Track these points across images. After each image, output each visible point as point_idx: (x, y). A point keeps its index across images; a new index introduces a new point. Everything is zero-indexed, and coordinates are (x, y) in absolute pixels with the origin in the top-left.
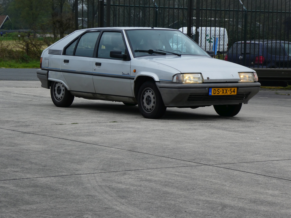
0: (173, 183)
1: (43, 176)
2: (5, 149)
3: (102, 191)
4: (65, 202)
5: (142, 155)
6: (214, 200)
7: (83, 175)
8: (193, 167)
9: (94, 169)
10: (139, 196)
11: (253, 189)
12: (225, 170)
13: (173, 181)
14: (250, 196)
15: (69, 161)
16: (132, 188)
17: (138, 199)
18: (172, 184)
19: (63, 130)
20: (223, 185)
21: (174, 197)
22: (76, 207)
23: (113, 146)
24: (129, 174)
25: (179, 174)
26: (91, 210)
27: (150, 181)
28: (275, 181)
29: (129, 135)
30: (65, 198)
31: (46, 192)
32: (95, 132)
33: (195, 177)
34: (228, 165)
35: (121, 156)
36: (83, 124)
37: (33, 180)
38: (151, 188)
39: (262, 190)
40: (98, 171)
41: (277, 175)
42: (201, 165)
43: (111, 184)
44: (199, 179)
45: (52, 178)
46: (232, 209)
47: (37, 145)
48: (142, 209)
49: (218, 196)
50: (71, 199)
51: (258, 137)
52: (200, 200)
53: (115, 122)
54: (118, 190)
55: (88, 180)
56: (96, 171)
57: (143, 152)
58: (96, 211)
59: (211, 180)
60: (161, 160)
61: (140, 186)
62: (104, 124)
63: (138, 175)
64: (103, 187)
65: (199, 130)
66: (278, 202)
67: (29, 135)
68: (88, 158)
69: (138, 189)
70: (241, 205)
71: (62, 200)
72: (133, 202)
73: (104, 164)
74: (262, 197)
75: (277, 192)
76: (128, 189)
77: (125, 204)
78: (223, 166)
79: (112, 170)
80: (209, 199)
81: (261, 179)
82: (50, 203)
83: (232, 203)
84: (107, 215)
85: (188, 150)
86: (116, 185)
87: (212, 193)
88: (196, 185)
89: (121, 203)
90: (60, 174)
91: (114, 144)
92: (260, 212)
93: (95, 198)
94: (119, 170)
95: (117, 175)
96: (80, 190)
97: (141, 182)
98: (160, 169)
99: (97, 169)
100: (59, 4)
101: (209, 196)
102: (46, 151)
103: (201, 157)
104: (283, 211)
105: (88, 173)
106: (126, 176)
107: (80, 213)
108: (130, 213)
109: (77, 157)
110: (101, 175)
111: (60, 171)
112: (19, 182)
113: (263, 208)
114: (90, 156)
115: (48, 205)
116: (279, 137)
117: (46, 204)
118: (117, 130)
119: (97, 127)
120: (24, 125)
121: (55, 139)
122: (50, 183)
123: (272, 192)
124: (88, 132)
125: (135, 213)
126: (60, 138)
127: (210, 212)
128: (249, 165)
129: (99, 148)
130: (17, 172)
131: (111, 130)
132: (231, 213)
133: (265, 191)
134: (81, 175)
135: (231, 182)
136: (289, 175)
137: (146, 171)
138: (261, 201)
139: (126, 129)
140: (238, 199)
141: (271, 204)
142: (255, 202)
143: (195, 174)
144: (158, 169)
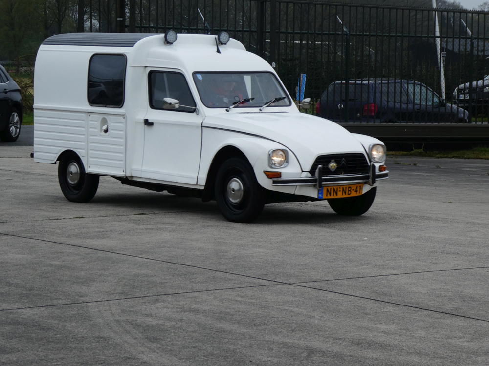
0: (232, 315)
1: (27, 307)
3: (120, 329)
4: (62, 349)
5: (185, 269)
6: (296, 341)
7: (90, 304)
8: (264, 287)
9: (109, 293)
10: (179, 337)
11: (356, 323)
12: (314, 292)
13: (233, 310)
14: (351, 335)
15: (70, 280)
16: (168, 324)
17: (178, 342)
18: (230, 317)
20: (310, 317)
21: (234, 338)
22: (79, 357)
23: (139, 254)
24: (164, 301)
25: (242, 299)
26: (102, 362)
27: (196, 311)
28: (390, 308)
29: (165, 236)
30: (61, 342)
31: (32, 333)
32: (111, 231)
33: (267, 305)
34: (319, 283)
35: (151, 270)
36: (91, 218)
38: (198, 324)
39: (370, 325)
40: (115, 297)
41: (394, 299)
42: (276, 283)
43: (135, 319)
44: (273, 307)
45: (42, 309)
46: (323, 356)
47: (18, 254)
48: (183, 358)
49: (302, 334)
50: (70, 344)
51: (366, 236)
52: (274, 342)
53: (143, 214)
54: (145, 328)
55: (99, 311)
56: (112, 297)
57: (186, 264)
59: (291, 309)
60: (214, 277)
61: (181, 320)
62: (125, 218)
63: (178, 303)
64: (122, 323)
66: (394, 344)
67: (5, 237)
68: (100, 275)
69: (177, 326)
70: (337, 349)
71: (56, 345)
72: (169, 348)
73: (124, 284)
74: (370, 336)
75: (392, 327)
76: (162, 325)
77: (157, 351)
78: (311, 284)
79: (137, 295)
80: (287, 340)
81: (369, 305)
82: (38, 351)
83: (324, 347)
85: (256, 259)
86: (142, 320)
87: (293, 331)
88: (268, 318)
90: (55, 302)
91: (141, 251)
92: (367, 361)
93: (110, 342)
94: (148, 295)
95: (145, 303)
96: (85, 329)
97: (183, 313)
98: (212, 292)
99: (113, 294)
100: (56, 20)
101: (288, 336)
102: (33, 264)
103: (277, 270)
104: (402, 358)
105: (99, 299)
106: (159, 305)
109: (83, 273)
110: (119, 303)
111: (55, 297)
113: (370, 354)
114: (103, 272)
115: (35, 354)
116: (398, 236)
117: (32, 352)
119: (114, 223)
121: (47, 244)
122: (39, 317)
123: (385, 327)
124: (100, 232)
126: (56, 241)
127: (289, 362)
128: (350, 282)
129: (117, 259)
131: (137, 227)
132: (321, 362)
133: (374, 326)
134: (88, 304)
135: (322, 311)
136: (412, 299)
137: (190, 295)
138: (368, 343)
139: (160, 226)
140: (333, 340)
141: (383, 347)
142: (358, 343)
143: (267, 300)
144: (210, 292)
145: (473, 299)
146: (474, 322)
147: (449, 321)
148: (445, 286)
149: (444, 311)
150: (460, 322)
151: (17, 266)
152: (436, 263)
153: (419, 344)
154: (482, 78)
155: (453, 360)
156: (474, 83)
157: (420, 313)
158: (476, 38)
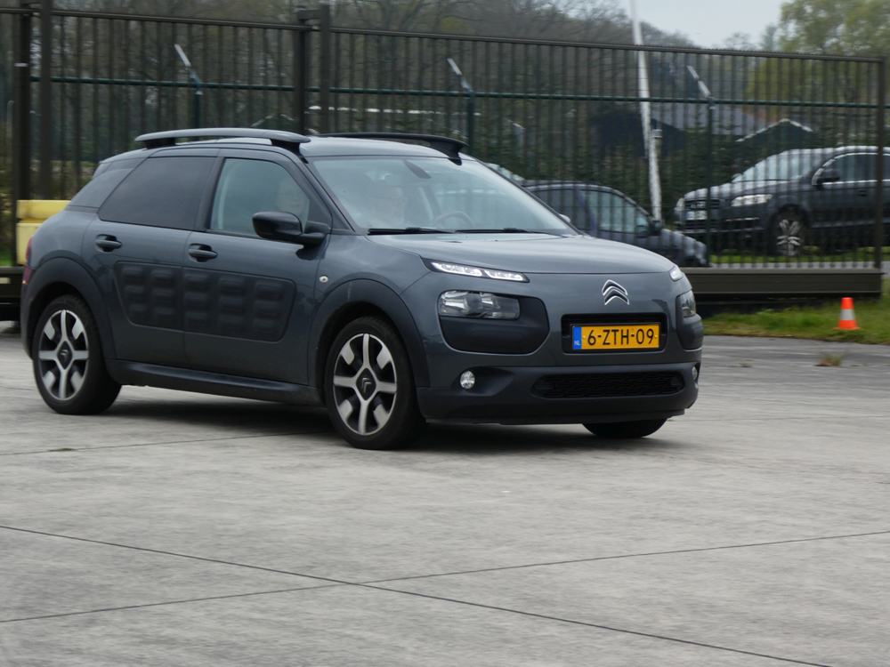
0: (243, 648)
5: (149, 558)
8: (307, 592)
11: (485, 660)
13: (244, 639)
18: (239, 652)
20: (398, 649)
23: (56, 530)
24: (106, 623)
25: (263, 616)
27: (170, 642)
28: (553, 629)
29: (111, 493)
33: (312, 626)
34: (414, 581)
35: (82, 562)
41: (560, 611)
42: (331, 583)
44: (323, 630)
51: (507, 488)
53: (65, 450)
57: (151, 547)
59: (359, 633)
60: (207, 574)
62: (30, 457)
63: (134, 626)
73: (27, 590)
78: (400, 584)
79: (54, 611)
81: (512, 623)
85: (292, 537)
88: (313, 652)
91: (61, 523)
94: (75, 610)
95: (68, 626)
97: (143, 646)
98: (202, 602)
99: (4, 609)
103: (333, 557)
106: (95, 630)
110: (16, 628)
116: (569, 488)
118: (71, 475)
119: (7, 469)
128: (475, 579)
129: (12, 540)
131: (54, 475)
135: (420, 636)
136: (595, 609)
137: (158, 609)
139: (100, 474)
143: (311, 616)
144: (198, 603)
145: (712, 608)
146: (714, 653)
147: (666, 652)
148: (660, 585)
149: (656, 633)
150: (687, 655)
152: (642, 539)
154: (730, 180)
156: (715, 190)
157: (609, 638)
158: (717, 102)
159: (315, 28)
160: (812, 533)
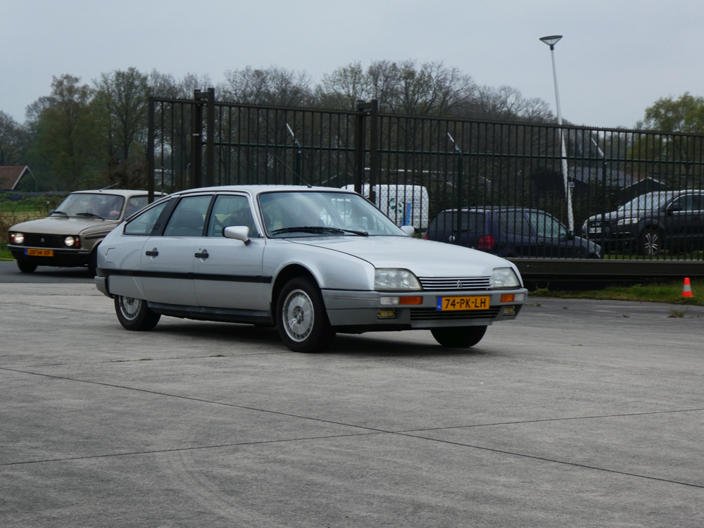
0: (325, 466)
1: (84, 456)
2: (15, 408)
3: (193, 481)
4: (124, 502)
5: (269, 416)
6: (400, 495)
7: (157, 453)
8: (363, 436)
9: (180, 442)
10: (262, 490)
11: (471, 476)
12: (422, 442)
13: (326, 461)
14: (465, 488)
15: (134, 428)
16: (249, 476)
17: (260, 496)
18: (323, 468)
19: (123, 372)
20: (417, 468)
21: (327, 491)
22: (144, 511)
23: (215, 400)
24: (245, 451)
25: (337, 449)
26: (171, 517)
27: (283, 462)
28: (511, 459)
29: (247, 380)
30: (123, 495)
31: (89, 485)
32: (183, 374)
33: (366, 455)
34: (427, 431)
35: (230, 417)
36: (160, 361)
37: (65, 463)
38: (285, 476)
39: (488, 477)
40: (187, 446)
41: (515, 449)
42: (377, 432)
43: (210, 469)
44: (373, 457)
45: (101, 459)
46: (431, 511)
47: (75, 398)
48: (267, 513)
49: (406, 487)
50: (134, 498)
51: (483, 381)
52: (374, 496)
53: (220, 356)
54: (223, 480)
55: (168, 462)
56: (183, 446)
57: (271, 410)
58: (182, 519)
59: (395, 459)
60: (303, 425)
61: (265, 471)
62: (200, 360)
63: (261, 453)
64: (195, 475)
65: (375, 370)
66: (515, 498)
67: (60, 381)
68: (169, 423)
69: (260, 478)
70: (448, 503)
71: (118, 499)
72: (250, 502)
73: (198, 432)
74: (488, 489)
75: (514, 480)
76: (242, 477)
77: (236, 505)
78: (418, 433)
79: (213, 444)
80: (390, 494)
81: (486, 456)
82: (95, 505)
83: (433, 501)
84: (201, 524)
85: (354, 406)
86: (219, 471)
87: (397, 484)
88: (367, 469)
89: (228, 503)
90: (117, 451)
91: (217, 396)
92: (484, 516)
93: (180, 495)
94: (226, 444)
95: (222, 452)
96: (152, 481)
97: (266, 464)
98: (301, 441)
99: (185, 442)
100: (123, 144)
101: (390, 489)
102: (91, 409)
103: (378, 418)
104: (525, 514)
105: (168, 449)
106: (238, 455)
107: (151, 523)
108: (244, 521)
109: (149, 420)
110: (192, 453)
111: (117, 446)
112: (40, 466)
113: (488, 509)
114: (173, 419)
115: (92, 509)
116: (519, 381)
117: (89, 506)
118: (224, 370)
119: (186, 366)
120: (52, 363)
121: (108, 388)
122: (98, 468)
123: (505, 479)
124: (169, 375)
125: (253, 521)
126: (118, 385)
127: (391, 518)
128: (464, 431)
129: (190, 405)
130: (36, 448)
131: (213, 370)
132: (430, 518)
133: (493, 479)
134: (155, 453)
135: (431, 462)
136: (536, 449)
137: (275, 444)
138: (485, 497)
139: (241, 369)
140: (444, 493)
141: (503, 501)
142: (474, 498)
143: (366, 449)
144: (299, 441)
145: (607, 449)
146: (609, 474)
147: (579, 473)
148: (575, 436)
149: (574, 462)
150: (592, 475)
151: (72, 412)
152: (565, 410)
153: (545, 498)
154: (616, 209)
155: (584, 515)
156: (607, 215)
157: (546, 465)
158: (608, 160)
159: (368, 114)
160: (668, 408)
